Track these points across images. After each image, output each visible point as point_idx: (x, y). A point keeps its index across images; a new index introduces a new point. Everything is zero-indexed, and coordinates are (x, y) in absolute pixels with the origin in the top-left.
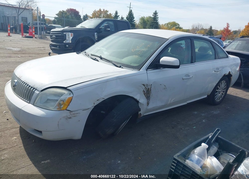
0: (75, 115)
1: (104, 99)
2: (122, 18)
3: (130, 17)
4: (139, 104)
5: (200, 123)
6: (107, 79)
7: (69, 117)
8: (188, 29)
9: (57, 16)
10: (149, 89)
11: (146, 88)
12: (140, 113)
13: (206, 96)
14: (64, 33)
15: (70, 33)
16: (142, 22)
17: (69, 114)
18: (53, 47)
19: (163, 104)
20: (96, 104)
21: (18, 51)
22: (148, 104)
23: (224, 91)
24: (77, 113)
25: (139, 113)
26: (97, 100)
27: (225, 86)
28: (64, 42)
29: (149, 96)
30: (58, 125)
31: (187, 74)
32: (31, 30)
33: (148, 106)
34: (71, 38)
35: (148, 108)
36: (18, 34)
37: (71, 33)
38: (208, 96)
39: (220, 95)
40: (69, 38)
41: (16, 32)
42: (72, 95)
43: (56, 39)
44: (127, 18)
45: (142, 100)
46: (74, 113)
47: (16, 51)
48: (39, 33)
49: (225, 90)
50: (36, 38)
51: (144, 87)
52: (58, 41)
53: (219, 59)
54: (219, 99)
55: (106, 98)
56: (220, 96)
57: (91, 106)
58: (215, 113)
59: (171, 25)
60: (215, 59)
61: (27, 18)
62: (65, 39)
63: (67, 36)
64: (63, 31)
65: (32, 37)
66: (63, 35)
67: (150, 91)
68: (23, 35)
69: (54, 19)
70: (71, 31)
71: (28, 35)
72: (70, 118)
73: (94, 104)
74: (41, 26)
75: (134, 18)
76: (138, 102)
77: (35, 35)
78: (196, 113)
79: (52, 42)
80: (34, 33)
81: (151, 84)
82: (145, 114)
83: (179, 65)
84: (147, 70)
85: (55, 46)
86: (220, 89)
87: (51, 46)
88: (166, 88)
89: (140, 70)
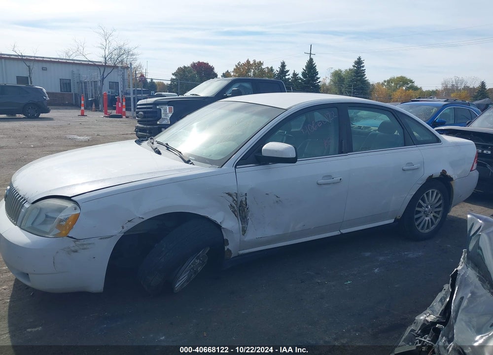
0: (85, 246)
1: (144, 220)
2: (295, 75)
3: (309, 72)
4: (222, 230)
5: (365, 274)
6: (150, 184)
7: (73, 249)
8: (434, 89)
9: (174, 77)
10: (241, 202)
11: (235, 200)
12: (228, 249)
13: (392, 221)
14: (158, 107)
15: (168, 107)
16: (337, 80)
17: (73, 244)
18: (140, 132)
19: (280, 232)
20: (126, 229)
21: (85, 141)
22: (244, 231)
23: (440, 211)
24: (89, 244)
25: (226, 249)
26: (129, 221)
27: (438, 201)
28: (158, 123)
29: (246, 217)
30: (54, 263)
31: (329, 174)
32: (120, 104)
33: (243, 235)
34: (170, 115)
35: (245, 239)
36: (100, 111)
37: (168, 105)
38: (396, 220)
39: (427, 218)
40: (166, 114)
41: (97, 109)
42: (78, 212)
43: (145, 117)
44: (303, 74)
45: (229, 223)
46: (81, 242)
47: (82, 142)
48: (132, 109)
49: (441, 209)
50: (127, 117)
51: (231, 199)
52: (148, 121)
53: (414, 145)
54: (428, 227)
55: (146, 218)
56: (430, 221)
57: (117, 231)
58: (411, 255)
59: (396, 84)
60: (405, 146)
61: (118, 83)
62: (160, 118)
63: (162, 111)
64: (155, 104)
65: (120, 117)
66: (155, 110)
67: (245, 206)
68: (106, 113)
69: (169, 82)
70: (169, 103)
71: (114, 112)
72: (76, 251)
73: (123, 228)
74: (137, 97)
75: (317, 73)
76: (218, 227)
77: (126, 112)
78: (368, 254)
79: (139, 124)
80: (124, 110)
81: (246, 194)
82: (241, 252)
83: (295, 156)
84: (235, 167)
85: (143, 130)
86: (427, 207)
87: (137, 131)
88: (280, 201)
89: (222, 166)
